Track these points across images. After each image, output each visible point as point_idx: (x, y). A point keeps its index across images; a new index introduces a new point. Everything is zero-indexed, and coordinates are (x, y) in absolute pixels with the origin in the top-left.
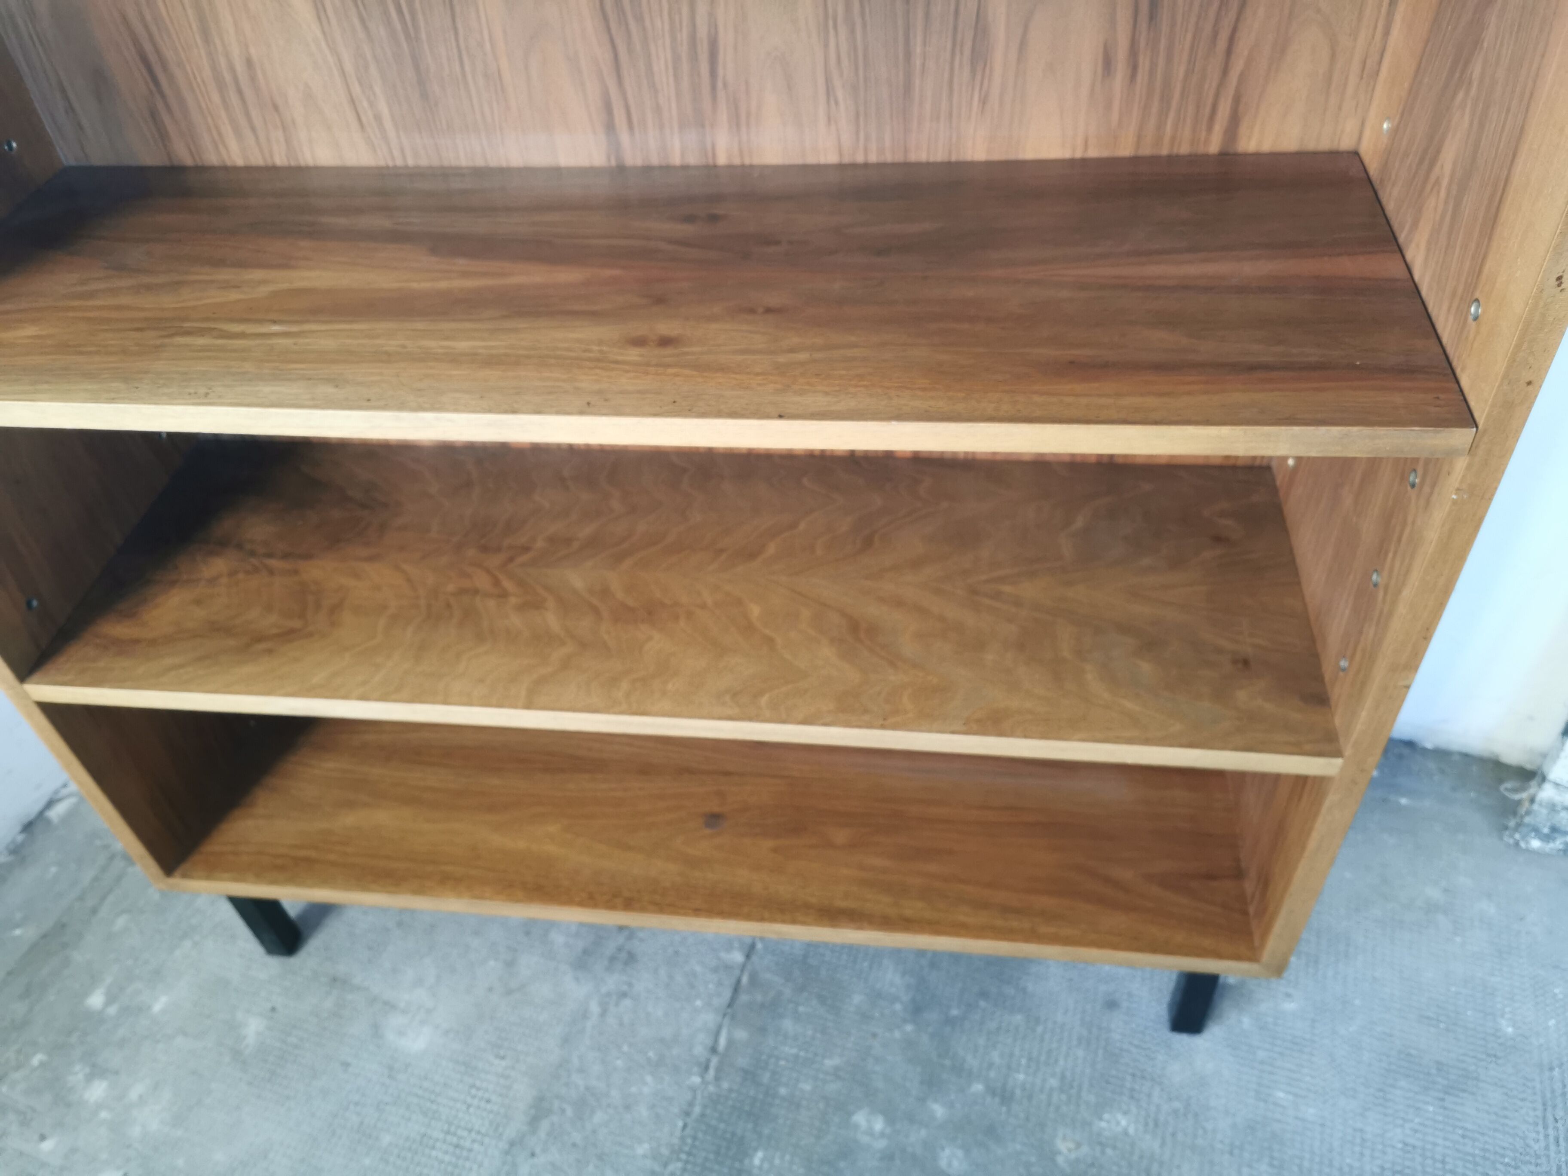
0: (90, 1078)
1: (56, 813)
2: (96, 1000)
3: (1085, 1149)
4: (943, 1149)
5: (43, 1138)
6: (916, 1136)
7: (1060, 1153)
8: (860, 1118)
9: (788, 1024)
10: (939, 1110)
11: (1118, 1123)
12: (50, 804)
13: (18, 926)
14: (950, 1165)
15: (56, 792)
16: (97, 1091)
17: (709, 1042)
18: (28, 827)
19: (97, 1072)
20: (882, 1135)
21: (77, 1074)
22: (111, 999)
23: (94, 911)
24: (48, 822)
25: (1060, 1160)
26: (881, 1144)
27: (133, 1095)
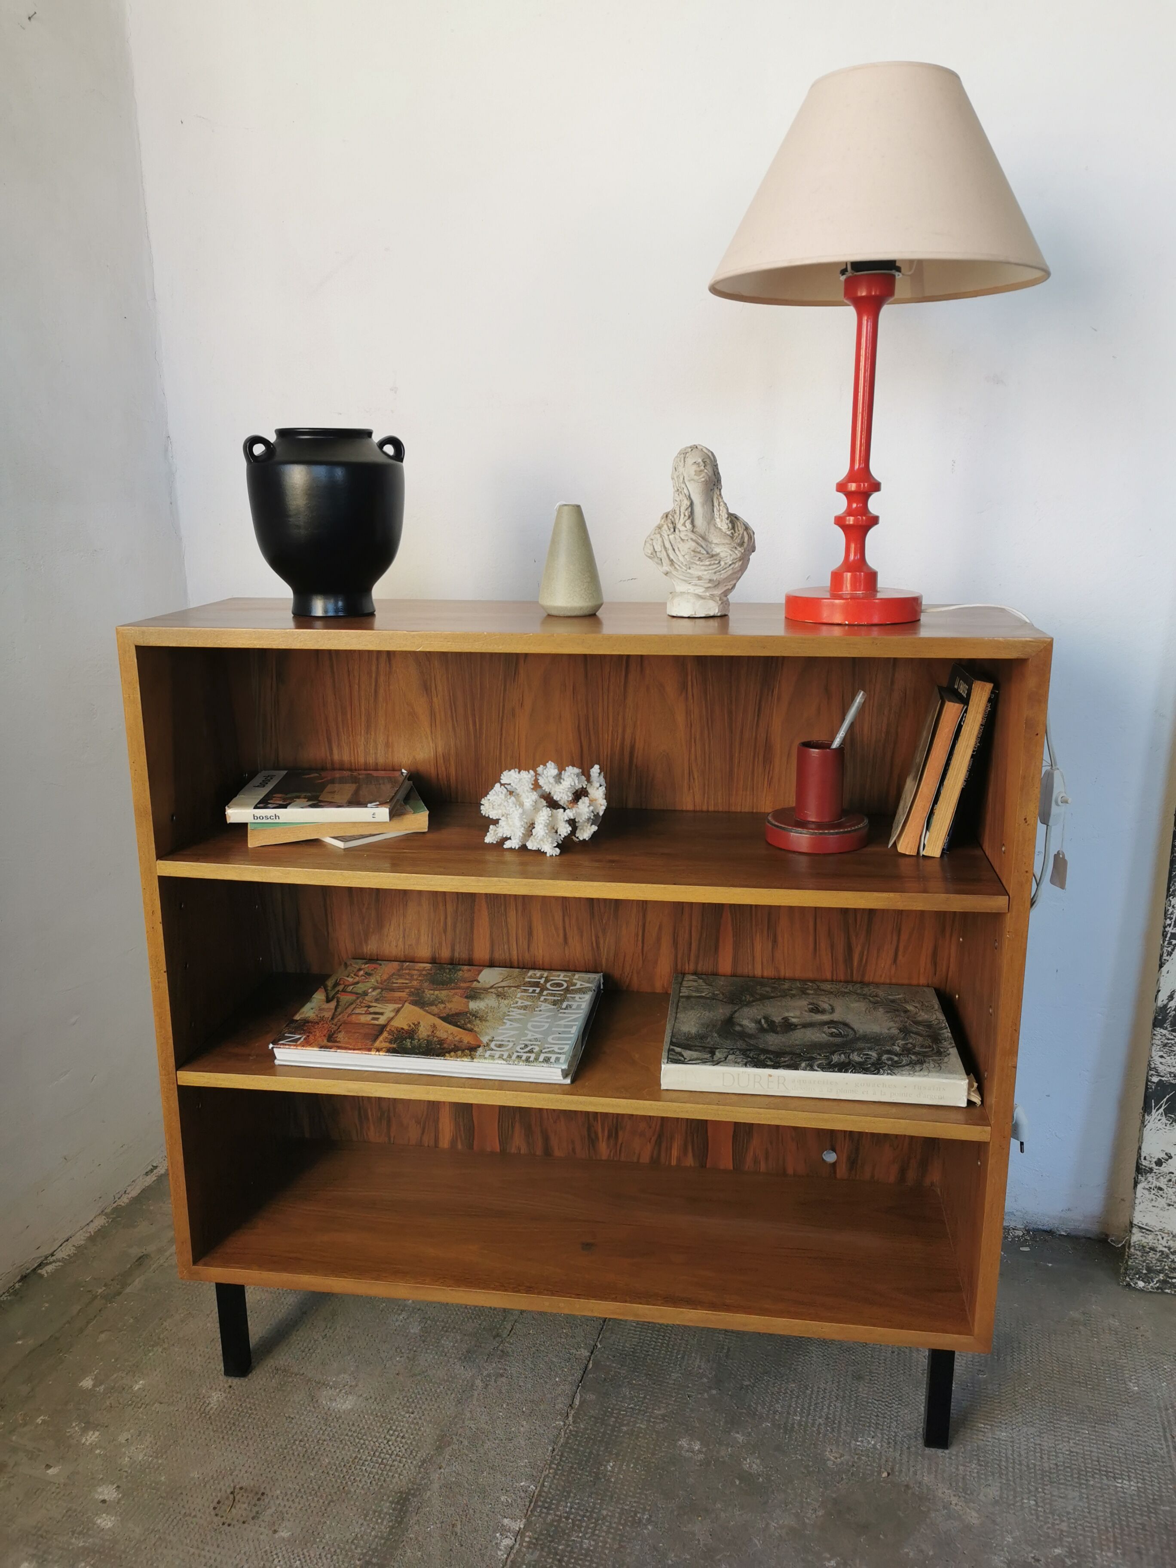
0: (85, 1430)
1: (44, 1271)
2: (87, 1383)
3: (846, 1457)
4: (745, 1459)
5: (48, 1467)
6: (724, 1452)
7: (829, 1459)
8: (684, 1442)
9: (626, 1391)
10: (740, 1437)
11: (869, 1443)
12: (41, 1265)
13: (19, 1339)
14: (750, 1467)
15: (46, 1258)
16: (92, 1437)
17: (568, 1402)
18: (24, 1278)
19: (89, 1426)
20: (700, 1451)
21: (75, 1427)
22: (98, 1382)
23: (81, 1330)
24: (41, 1276)
25: (830, 1463)
26: (701, 1456)
27: (122, 1439)
